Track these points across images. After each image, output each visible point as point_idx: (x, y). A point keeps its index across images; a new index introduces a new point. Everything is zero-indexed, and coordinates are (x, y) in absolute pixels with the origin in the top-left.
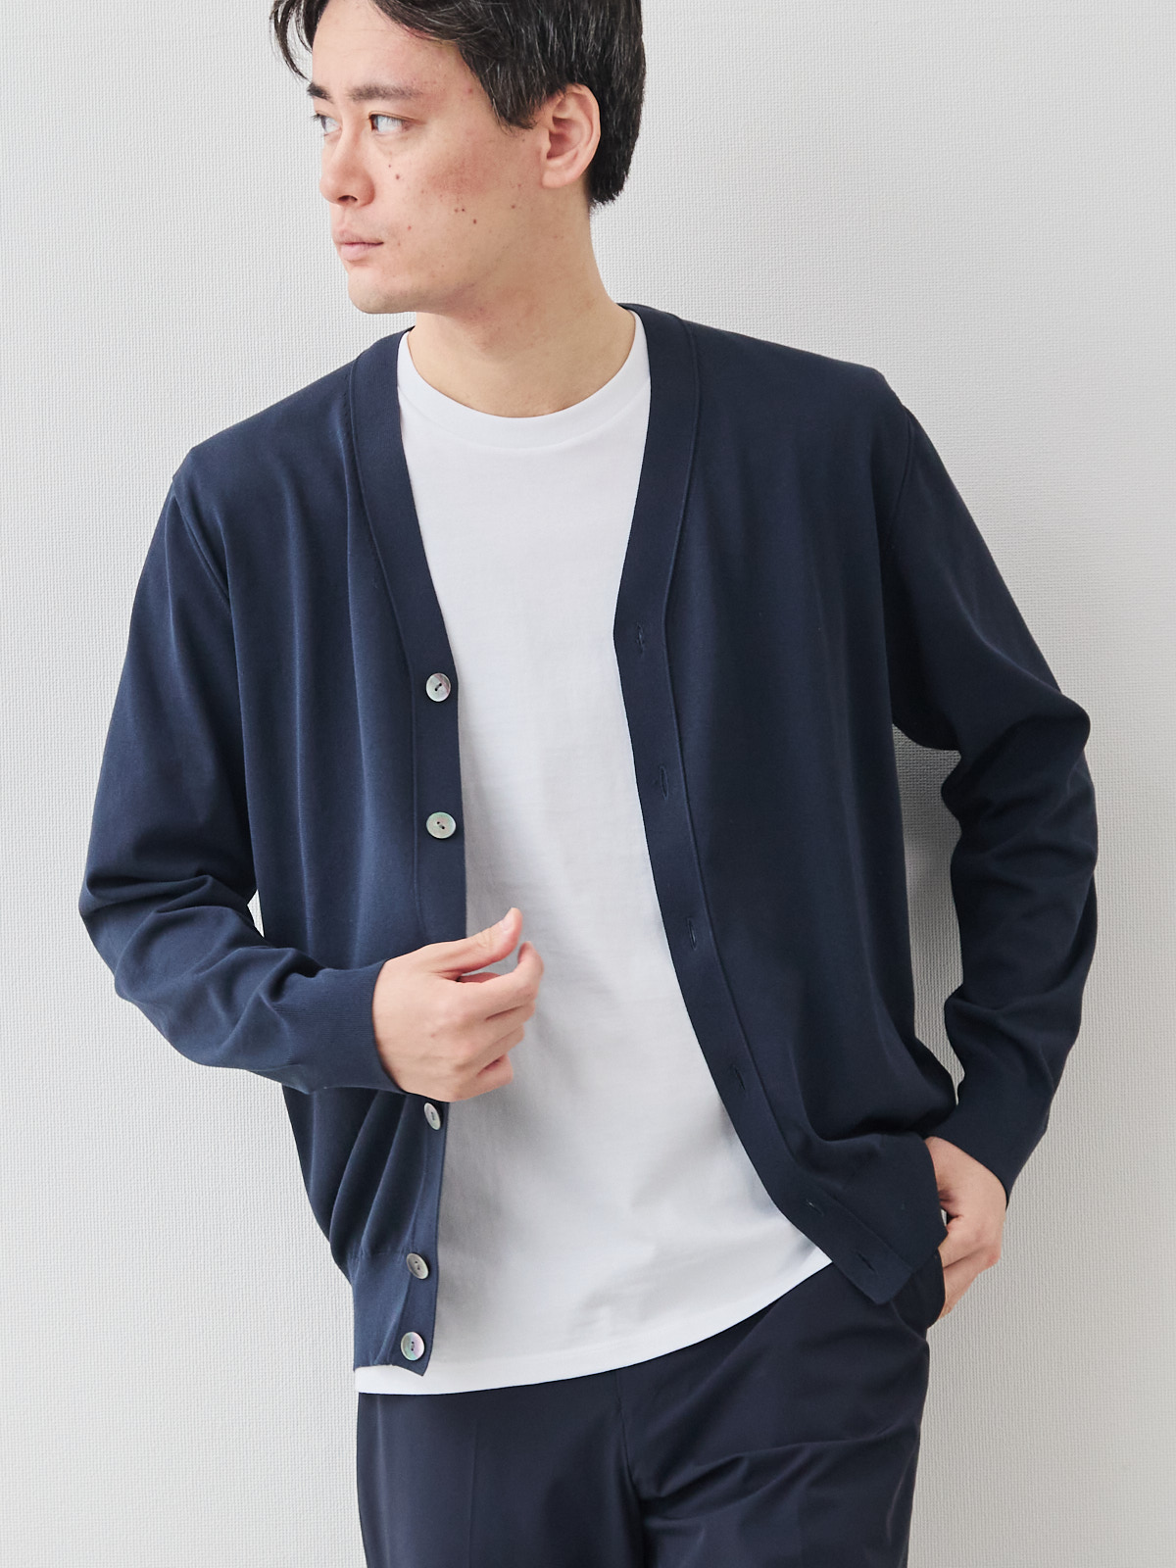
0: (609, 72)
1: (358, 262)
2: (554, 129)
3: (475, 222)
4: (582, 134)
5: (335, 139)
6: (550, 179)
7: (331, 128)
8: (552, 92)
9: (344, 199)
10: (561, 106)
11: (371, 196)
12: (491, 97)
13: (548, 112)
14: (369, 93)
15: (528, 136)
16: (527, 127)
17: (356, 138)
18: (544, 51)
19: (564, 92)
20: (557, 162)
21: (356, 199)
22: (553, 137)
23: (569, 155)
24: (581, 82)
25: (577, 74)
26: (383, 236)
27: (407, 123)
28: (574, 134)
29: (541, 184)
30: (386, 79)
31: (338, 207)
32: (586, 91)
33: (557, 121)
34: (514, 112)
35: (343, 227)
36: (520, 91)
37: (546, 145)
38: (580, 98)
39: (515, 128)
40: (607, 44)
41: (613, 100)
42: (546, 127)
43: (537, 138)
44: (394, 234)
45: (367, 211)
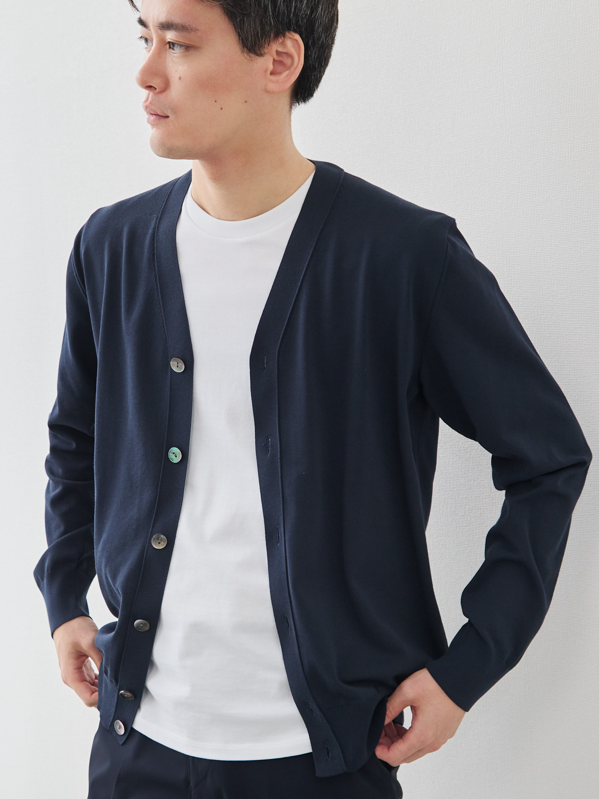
0: (313, 26)
1: (156, 126)
2: (276, 58)
3: (222, 109)
4: (293, 62)
5: (149, 51)
6: (271, 86)
8: (277, 36)
9: (149, 88)
10: (283, 44)
11: (166, 86)
12: (239, 36)
13: (275, 47)
14: (166, 26)
15: (260, 59)
16: (261, 55)
18: (274, 10)
19: (284, 36)
20: (276, 78)
21: (156, 89)
22: (275, 62)
24: (295, 31)
25: (295, 26)
26: (169, 112)
27: (188, 48)
28: (287, 62)
29: (266, 90)
30: (177, 20)
31: (146, 92)
32: (297, 37)
33: (278, 53)
34: (253, 46)
35: (149, 103)
36: (258, 33)
37: (271, 67)
38: (293, 40)
39: (252, 55)
40: (313, 10)
41: (314, 44)
42: (272, 56)
43: (266, 62)
44: (175, 110)
45: (162, 96)
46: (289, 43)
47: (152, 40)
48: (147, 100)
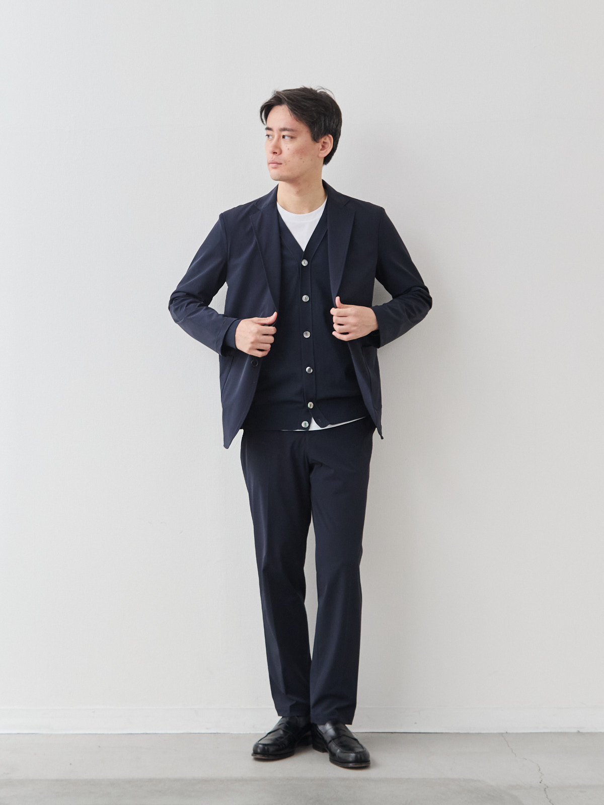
1: (275, 168)
2: (323, 144)
3: (303, 162)
4: (328, 146)
5: (271, 140)
6: (320, 155)
7: (270, 137)
8: (324, 136)
9: (274, 153)
10: (325, 139)
11: (281, 152)
12: (312, 134)
13: (323, 140)
14: (284, 129)
15: (317, 144)
17: (278, 139)
19: (327, 136)
20: (321, 152)
21: (277, 153)
22: (323, 146)
23: (325, 150)
24: (331, 134)
25: (331, 132)
26: (282, 162)
27: (292, 137)
28: (326, 146)
29: (318, 157)
30: (288, 127)
31: (272, 155)
32: (331, 136)
33: (324, 142)
34: (316, 139)
35: (273, 159)
36: (318, 134)
37: (321, 147)
38: (330, 137)
42: (321, 143)
43: (319, 145)
44: (285, 162)
45: (280, 156)
46: (328, 138)
47: (273, 137)
48: (272, 158)
